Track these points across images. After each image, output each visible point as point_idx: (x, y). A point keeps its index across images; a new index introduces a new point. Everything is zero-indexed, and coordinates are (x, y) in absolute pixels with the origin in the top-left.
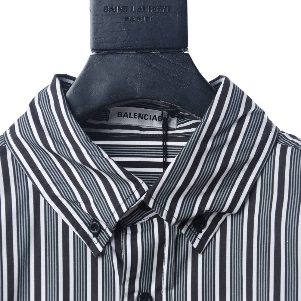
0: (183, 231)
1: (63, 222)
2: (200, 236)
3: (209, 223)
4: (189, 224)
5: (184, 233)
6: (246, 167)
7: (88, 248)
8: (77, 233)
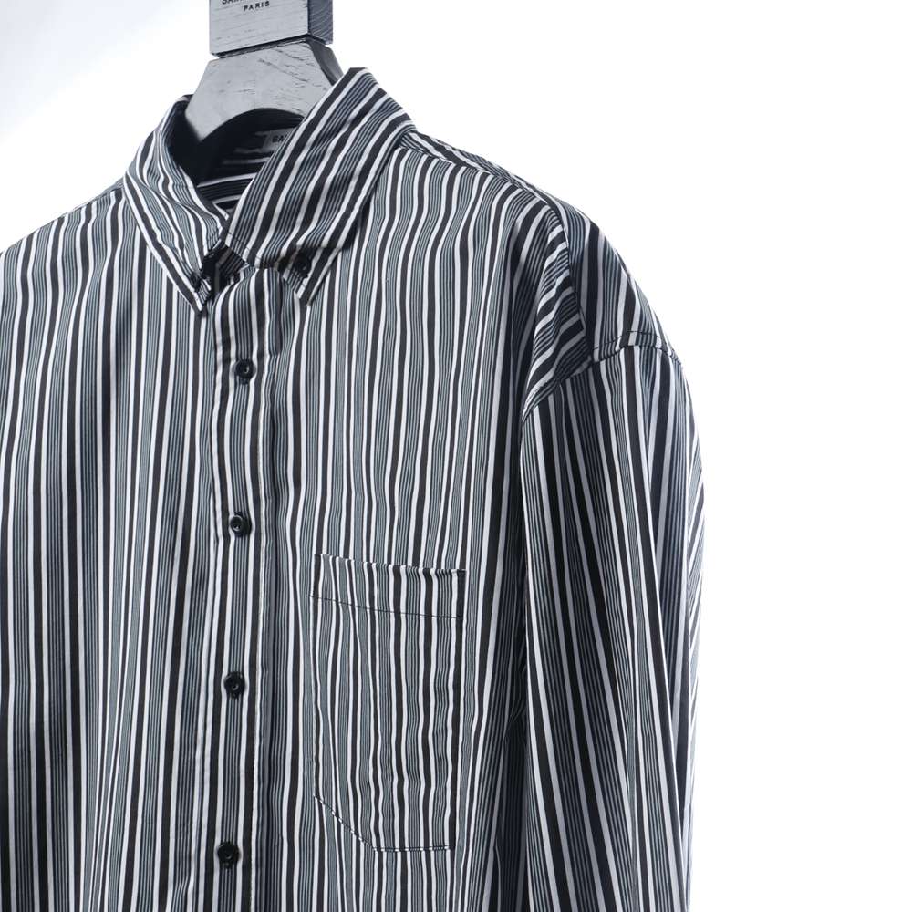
0: (285, 277)
1: (168, 279)
2: (306, 282)
3: (314, 263)
4: (290, 266)
5: (286, 279)
6: (353, 183)
7: (192, 309)
8: (181, 293)
